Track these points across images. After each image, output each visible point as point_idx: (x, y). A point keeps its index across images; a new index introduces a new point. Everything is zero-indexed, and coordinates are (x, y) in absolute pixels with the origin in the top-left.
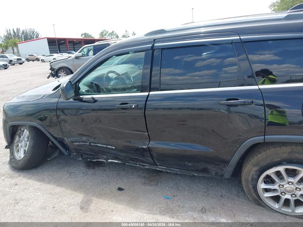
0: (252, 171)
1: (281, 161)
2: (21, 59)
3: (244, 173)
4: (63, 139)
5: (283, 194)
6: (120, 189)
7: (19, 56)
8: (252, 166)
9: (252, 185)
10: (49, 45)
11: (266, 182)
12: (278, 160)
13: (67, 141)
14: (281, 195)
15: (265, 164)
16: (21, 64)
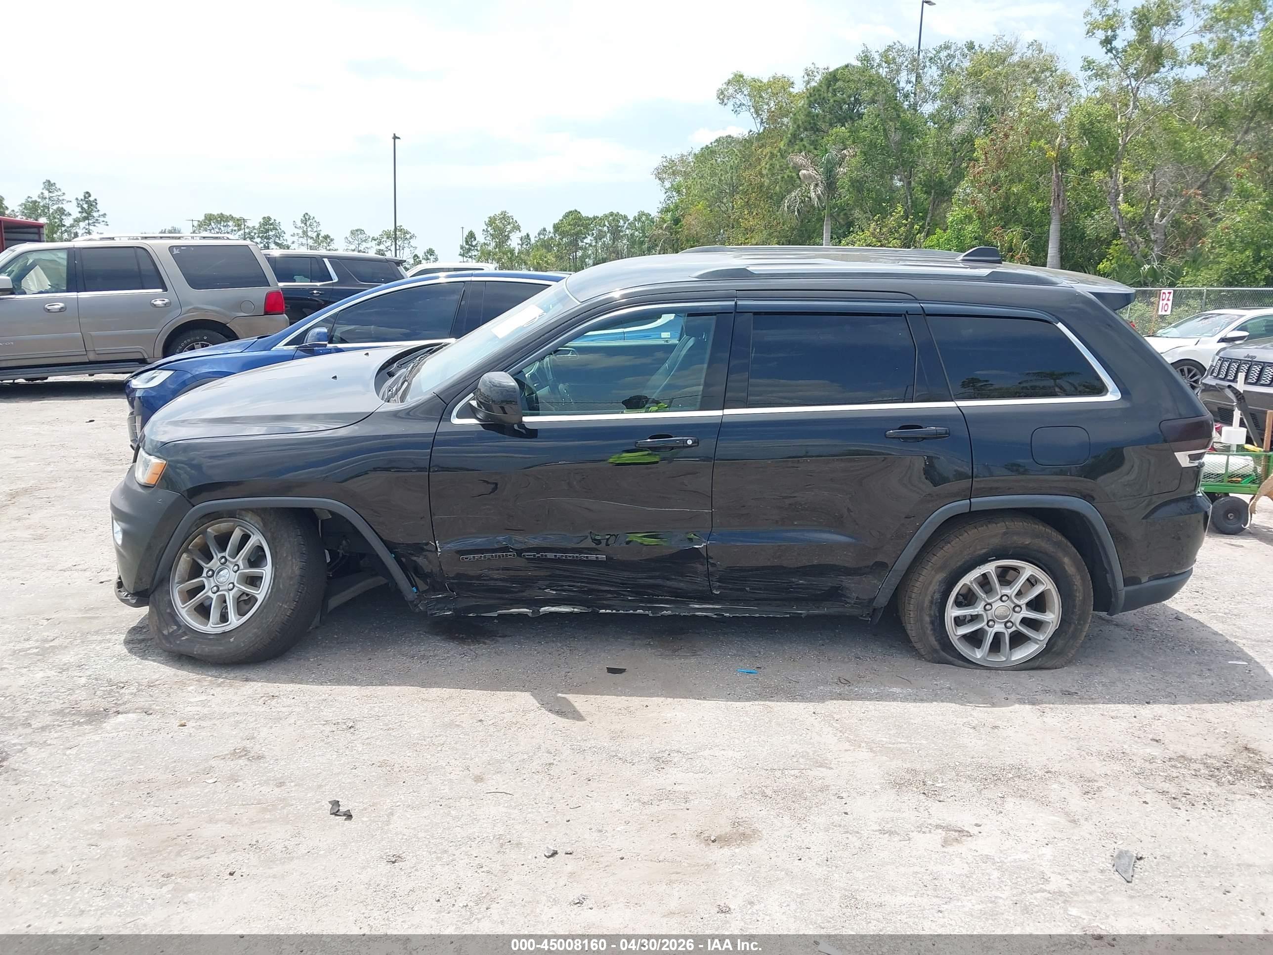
0: (933, 584)
1: (985, 554)
3: (916, 590)
4: (425, 547)
5: (991, 623)
6: (616, 671)
8: (933, 572)
9: (930, 616)
11: (958, 604)
12: (984, 551)
14: (986, 628)
15: (959, 564)
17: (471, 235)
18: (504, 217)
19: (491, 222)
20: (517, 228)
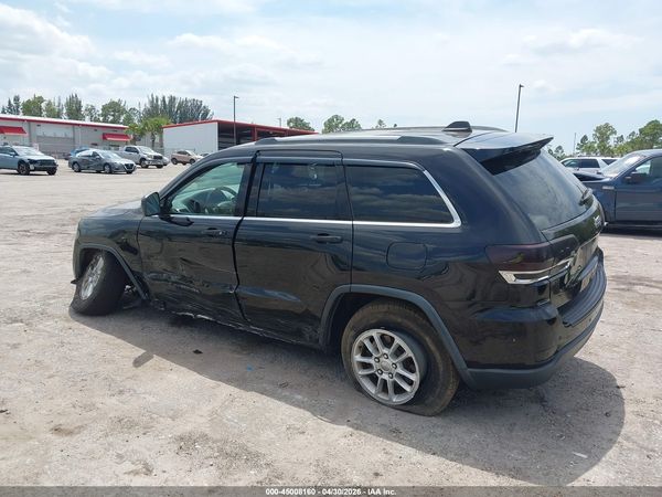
2: (161, 158)
4: (142, 274)
5: (379, 372)
6: (197, 352)
7: (162, 152)
10: (219, 136)
13: (147, 277)
14: (377, 374)
16: (159, 167)
17: (585, 138)
18: (607, 126)
19: (598, 129)
20: (615, 133)
